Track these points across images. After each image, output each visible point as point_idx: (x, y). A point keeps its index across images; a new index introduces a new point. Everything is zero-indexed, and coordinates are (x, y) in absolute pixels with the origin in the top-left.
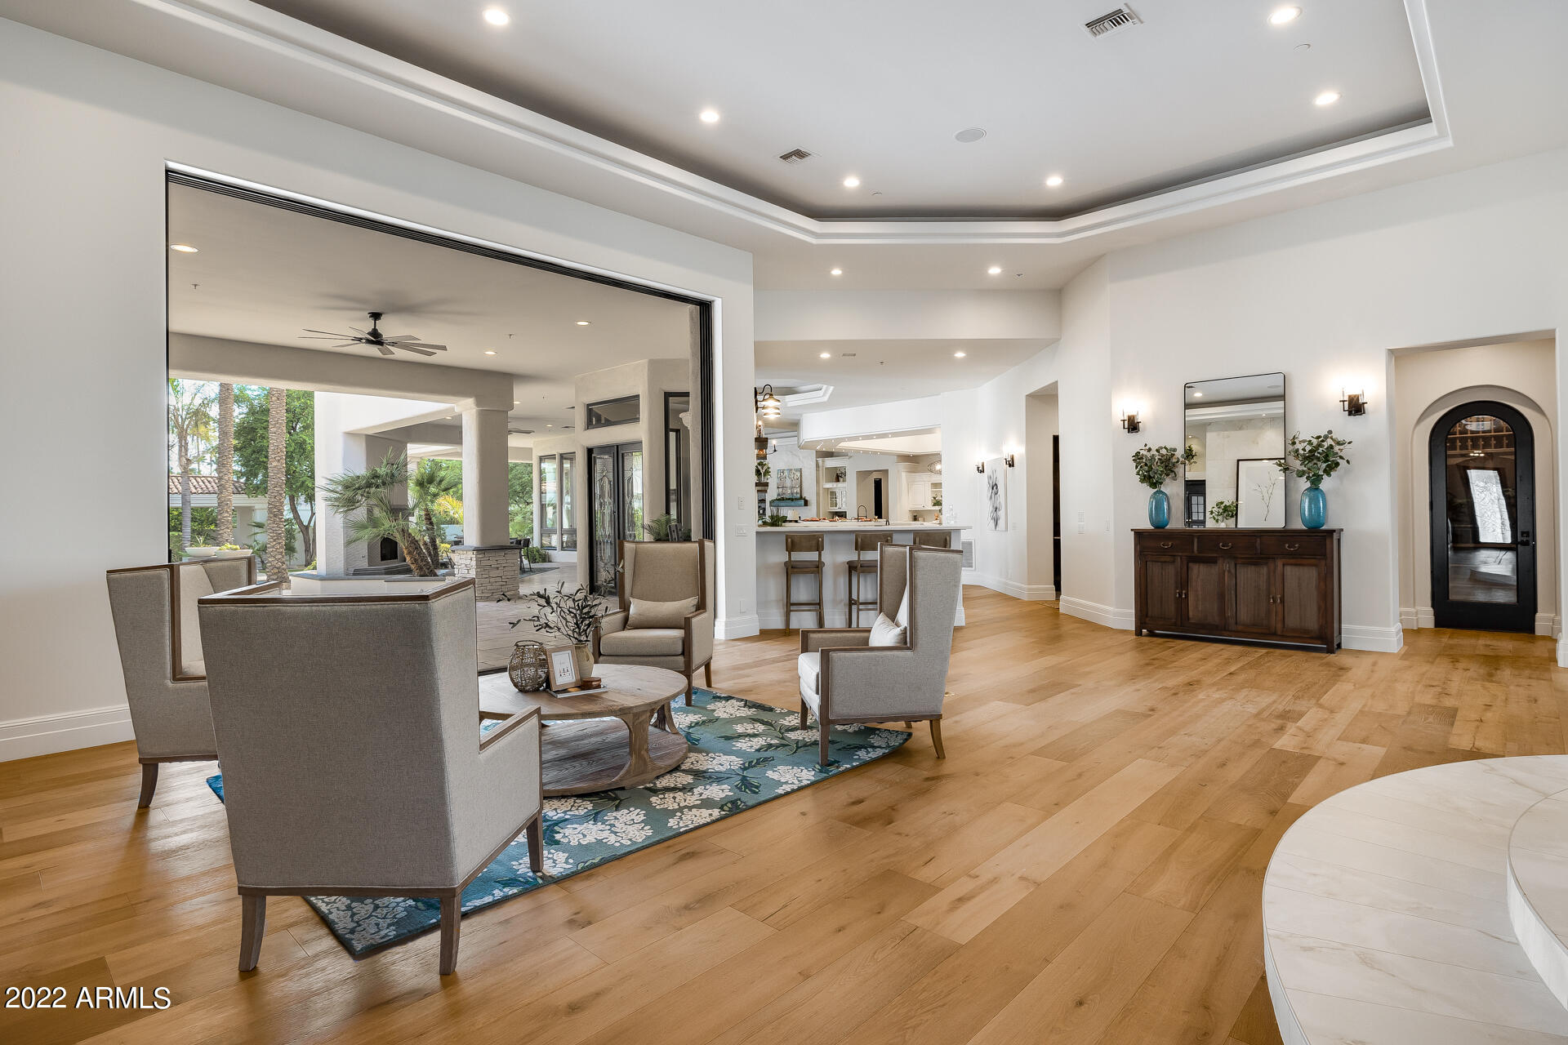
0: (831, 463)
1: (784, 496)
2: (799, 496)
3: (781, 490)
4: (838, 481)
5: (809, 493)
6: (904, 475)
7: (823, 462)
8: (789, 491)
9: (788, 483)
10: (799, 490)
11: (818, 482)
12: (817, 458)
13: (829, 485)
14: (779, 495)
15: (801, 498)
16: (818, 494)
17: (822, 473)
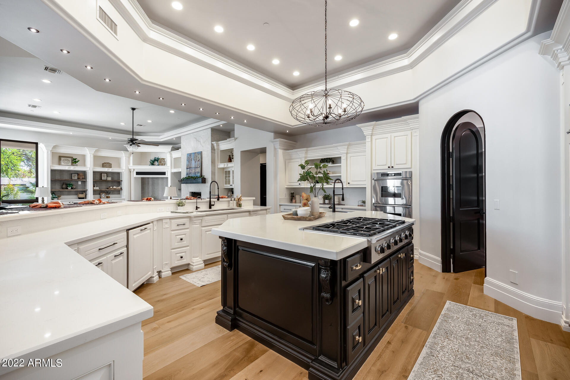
0: (224, 145)
1: (190, 175)
2: (199, 175)
3: (189, 169)
4: (231, 162)
5: (207, 173)
6: (280, 152)
7: (218, 145)
8: (193, 171)
9: (193, 164)
10: (199, 170)
11: (213, 162)
12: (212, 141)
13: (222, 166)
14: (187, 174)
15: (201, 176)
16: (213, 173)
17: (218, 156)
